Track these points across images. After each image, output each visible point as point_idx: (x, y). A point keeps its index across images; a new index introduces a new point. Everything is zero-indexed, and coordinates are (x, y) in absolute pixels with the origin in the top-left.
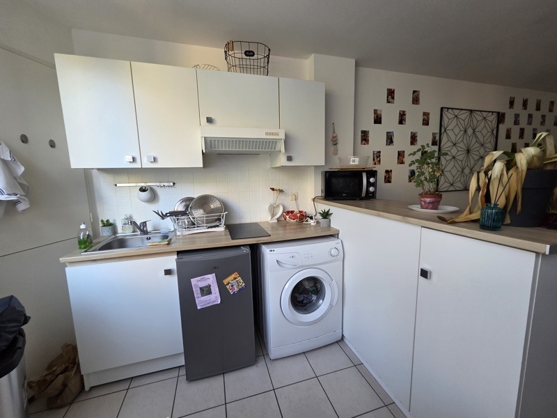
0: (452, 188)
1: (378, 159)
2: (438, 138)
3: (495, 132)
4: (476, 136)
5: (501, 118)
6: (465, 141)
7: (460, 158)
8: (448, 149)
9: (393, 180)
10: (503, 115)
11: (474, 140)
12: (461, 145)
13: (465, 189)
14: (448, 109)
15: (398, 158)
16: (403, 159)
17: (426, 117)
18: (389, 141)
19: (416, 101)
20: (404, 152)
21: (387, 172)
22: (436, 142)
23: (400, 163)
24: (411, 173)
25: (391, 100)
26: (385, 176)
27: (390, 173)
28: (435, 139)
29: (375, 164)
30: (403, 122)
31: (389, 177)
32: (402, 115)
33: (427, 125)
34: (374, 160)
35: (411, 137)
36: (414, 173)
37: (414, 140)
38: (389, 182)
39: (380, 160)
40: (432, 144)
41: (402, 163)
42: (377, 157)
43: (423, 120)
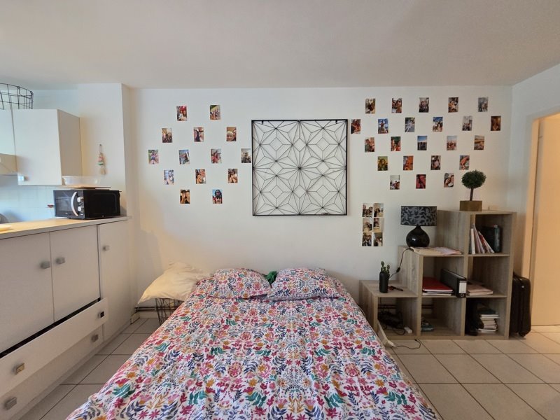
0: (277, 212)
1: (171, 178)
2: (250, 154)
3: (343, 144)
4: (310, 150)
5: (353, 127)
6: (293, 156)
7: (287, 176)
8: (267, 166)
9: (191, 201)
10: (357, 123)
11: (308, 155)
12: (288, 161)
13: (300, 214)
14: (263, 121)
15: (197, 177)
16: (204, 179)
17: (231, 133)
18: (183, 159)
19: (216, 116)
20: (204, 170)
21: (183, 192)
22: (248, 159)
23: (200, 183)
24: (216, 193)
25: (183, 117)
26: (181, 197)
27: (188, 193)
28: (246, 156)
29: (168, 183)
30: (201, 139)
31: (186, 197)
32: (198, 132)
33: (233, 140)
34: (165, 179)
35: (212, 155)
36: (221, 194)
37: (217, 157)
38: (187, 202)
39: (173, 180)
40: (242, 162)
41: (202, 182)
42: (169, 176)
43: (228, 136)
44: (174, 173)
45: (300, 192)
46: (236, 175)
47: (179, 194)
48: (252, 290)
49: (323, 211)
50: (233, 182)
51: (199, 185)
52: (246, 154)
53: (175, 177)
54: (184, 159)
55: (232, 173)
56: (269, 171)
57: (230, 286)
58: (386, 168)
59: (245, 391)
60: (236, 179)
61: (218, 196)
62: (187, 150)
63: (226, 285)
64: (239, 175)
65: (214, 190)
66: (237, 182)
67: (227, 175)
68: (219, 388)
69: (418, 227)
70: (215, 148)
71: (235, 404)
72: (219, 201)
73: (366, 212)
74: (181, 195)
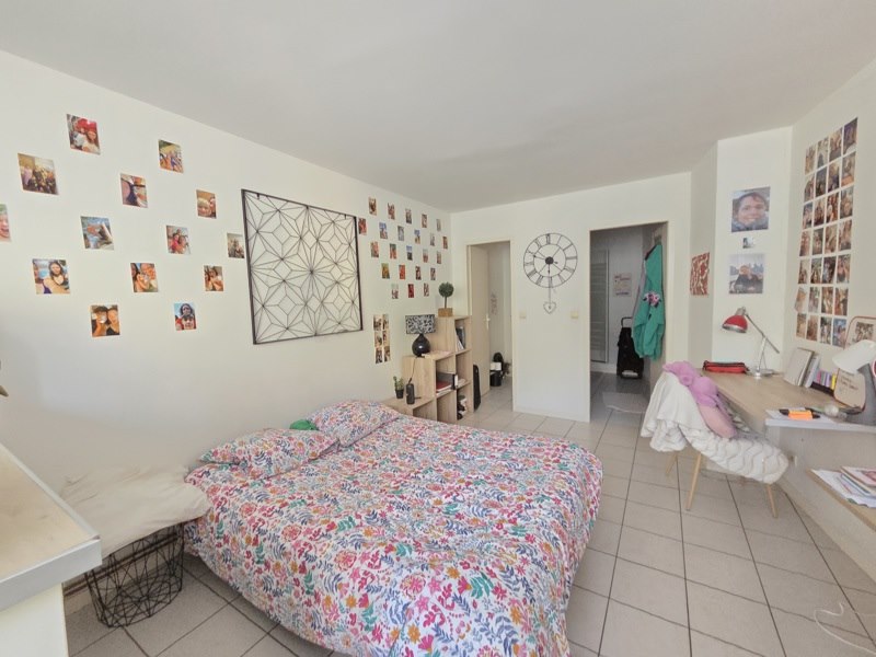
0: (288, 335)
1: (60, 279)
2: (242, 244)
3: (353, 245)
4: (322, 248)
5: (360, 226)
6: (302, 254)
7: (298, 282)
8: (270, 266)
9: (122, 329)
10: (363, 222)
11: (320, 255)
12: (296, 260)
13: (316, 335)
14: (258, 194)
15: (135, 279)
16: (153, 282)
17: (206, 201)
18: (94, 239)
19: (173, 164)
20: (152, 266)
21: (99, 310)
22: (239, 252)
23: (145, 290)
24: (181, 310)
25: (86, 144)
26: (94, 322)
27: (112, 313)
28: (235, 245)
29: (47, 291)
30: (139, 200)
31: (108, 322)
32: (131, 187)
33: (211, 216)
34: (39, 281)
35: (169, 237)
36: (192, 311)
37: (179, 242)
38: (111, 332)
39: (65, 283)
40: (230, 256)
41: (150, 289)
42: (53, 274)
43: (200, 206)
44: (67, 268)
45: (314, 304)
46: (219, 278)
47: (89, 316)
48: (317, 444)
49: (340, 328)
50: (214, 289)
51: (141, 295)
52: (236, 243)
53: (70, 276)
54: (97, 238)
55: (211, 274)
56: (273, 273)
57: (287, 452)
58: (388, 277)
59: (461, 591)
60: (220, 284)
61: (186, 317)
62: (106, 220)
63: (281, 453)
64: (225, 278)
65: (176, 305)
66: (222, 289)
67: (203, 276)
68: (432, 625)
69: (421, 335)
70: (176, 224)
71: (473, 616)
72: (189, 325)
73: (376, 325)
74: (95, 317)
